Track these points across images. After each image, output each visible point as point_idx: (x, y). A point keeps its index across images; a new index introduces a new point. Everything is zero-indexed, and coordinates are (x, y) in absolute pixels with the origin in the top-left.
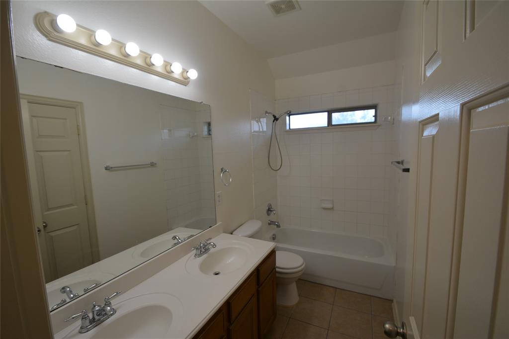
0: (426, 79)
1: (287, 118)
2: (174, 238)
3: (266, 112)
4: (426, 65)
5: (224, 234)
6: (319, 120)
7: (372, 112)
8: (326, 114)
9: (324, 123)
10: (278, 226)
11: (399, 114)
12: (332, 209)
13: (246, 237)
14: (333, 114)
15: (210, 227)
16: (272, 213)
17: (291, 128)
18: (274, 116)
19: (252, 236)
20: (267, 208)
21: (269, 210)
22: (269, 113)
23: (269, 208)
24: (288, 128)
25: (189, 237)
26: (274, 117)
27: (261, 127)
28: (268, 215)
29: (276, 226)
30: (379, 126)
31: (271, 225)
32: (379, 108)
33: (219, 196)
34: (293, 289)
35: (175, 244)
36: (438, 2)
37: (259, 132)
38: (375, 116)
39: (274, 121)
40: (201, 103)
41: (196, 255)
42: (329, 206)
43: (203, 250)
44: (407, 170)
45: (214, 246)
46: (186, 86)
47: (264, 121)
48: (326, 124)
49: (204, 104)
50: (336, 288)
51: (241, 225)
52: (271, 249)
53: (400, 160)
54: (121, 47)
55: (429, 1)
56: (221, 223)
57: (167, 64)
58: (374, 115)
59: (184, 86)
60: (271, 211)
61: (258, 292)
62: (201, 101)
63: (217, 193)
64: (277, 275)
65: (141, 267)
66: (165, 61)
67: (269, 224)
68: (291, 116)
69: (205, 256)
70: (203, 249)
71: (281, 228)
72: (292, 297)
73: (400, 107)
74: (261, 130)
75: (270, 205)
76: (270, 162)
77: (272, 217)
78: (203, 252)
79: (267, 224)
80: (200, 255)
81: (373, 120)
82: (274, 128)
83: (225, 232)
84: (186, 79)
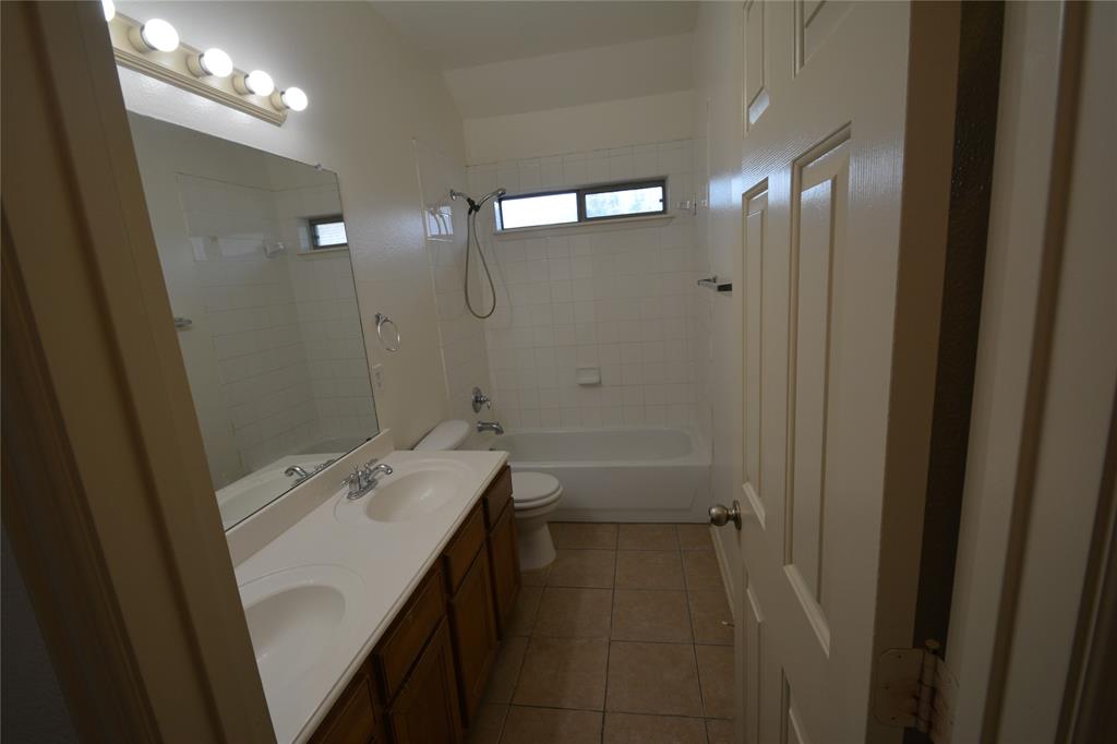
0: (750, 128)
1: (496, 205)
2: (290, 472)
3: (453, 193)
4: (749, 106)
5: (397, 452)
6: (558, 209)
7: (657, 192)
8: (573, 196)
9: (572, 216)
10: (499, 431)
11: (706, 195)
12: (598, 385)
13: (446, 449)
14: (587, 196)
15: (369, 439)
16: (485, 405)
17: (505, 227)
18: (469, 200)
19: (459, 447)
20: (473, 397)
21: (478, 402)
22: (459, 194)
23: (476, 398)
24: (499, 227)
25: (327, 465)
26: (471, 202)
27: (442, 226)
28: (477, 411)
29: (493, 432)
30: (672, 218)
31: (484, 432)
32: (670, 184)
33: (378, 374)
34: (544, 536)
35: (299, 482)
36: (763, 3)
37: (440, 236)
38: (664, 200)
39: (470, 213)
40: (316, 167)
41: (350, 494)
42: (595, 379)
43: (364, 484)
44: (726, 288)
45: (389, 471)
46: (279, 125)
47: (446, 211)
48: (574, 218)
49: (324, 170)
50: (619, 524)
51: (427, 434)
52: (499, 467)
53: (711, 278)
54: (129, 29)
55: (752, 3)
56: (387, 430)
57: (239, 75)
58: (661, 197)
59: (276, 127)
60: (481, 402)
61: (488, 540)
62: (316, 164)
63: (375, 367)
64: (518, 515)
65: (258, 518)
66: (234, 69)
67: (480, 429)
68: (503, 202)
69: (370, 494)
70: (362, 483)
71: (505, 434)
72: (543, 553)
73: (705, 183)
74: (444, 232)
75: (479, 391)
76: (470, 300)
77: (485, 415)
78: (365, 488)
79: (476, 430)
80: (362, 491)
81: (659, 207)
82: (471, 227)
83: (398, 448)
84: (278, 110)
